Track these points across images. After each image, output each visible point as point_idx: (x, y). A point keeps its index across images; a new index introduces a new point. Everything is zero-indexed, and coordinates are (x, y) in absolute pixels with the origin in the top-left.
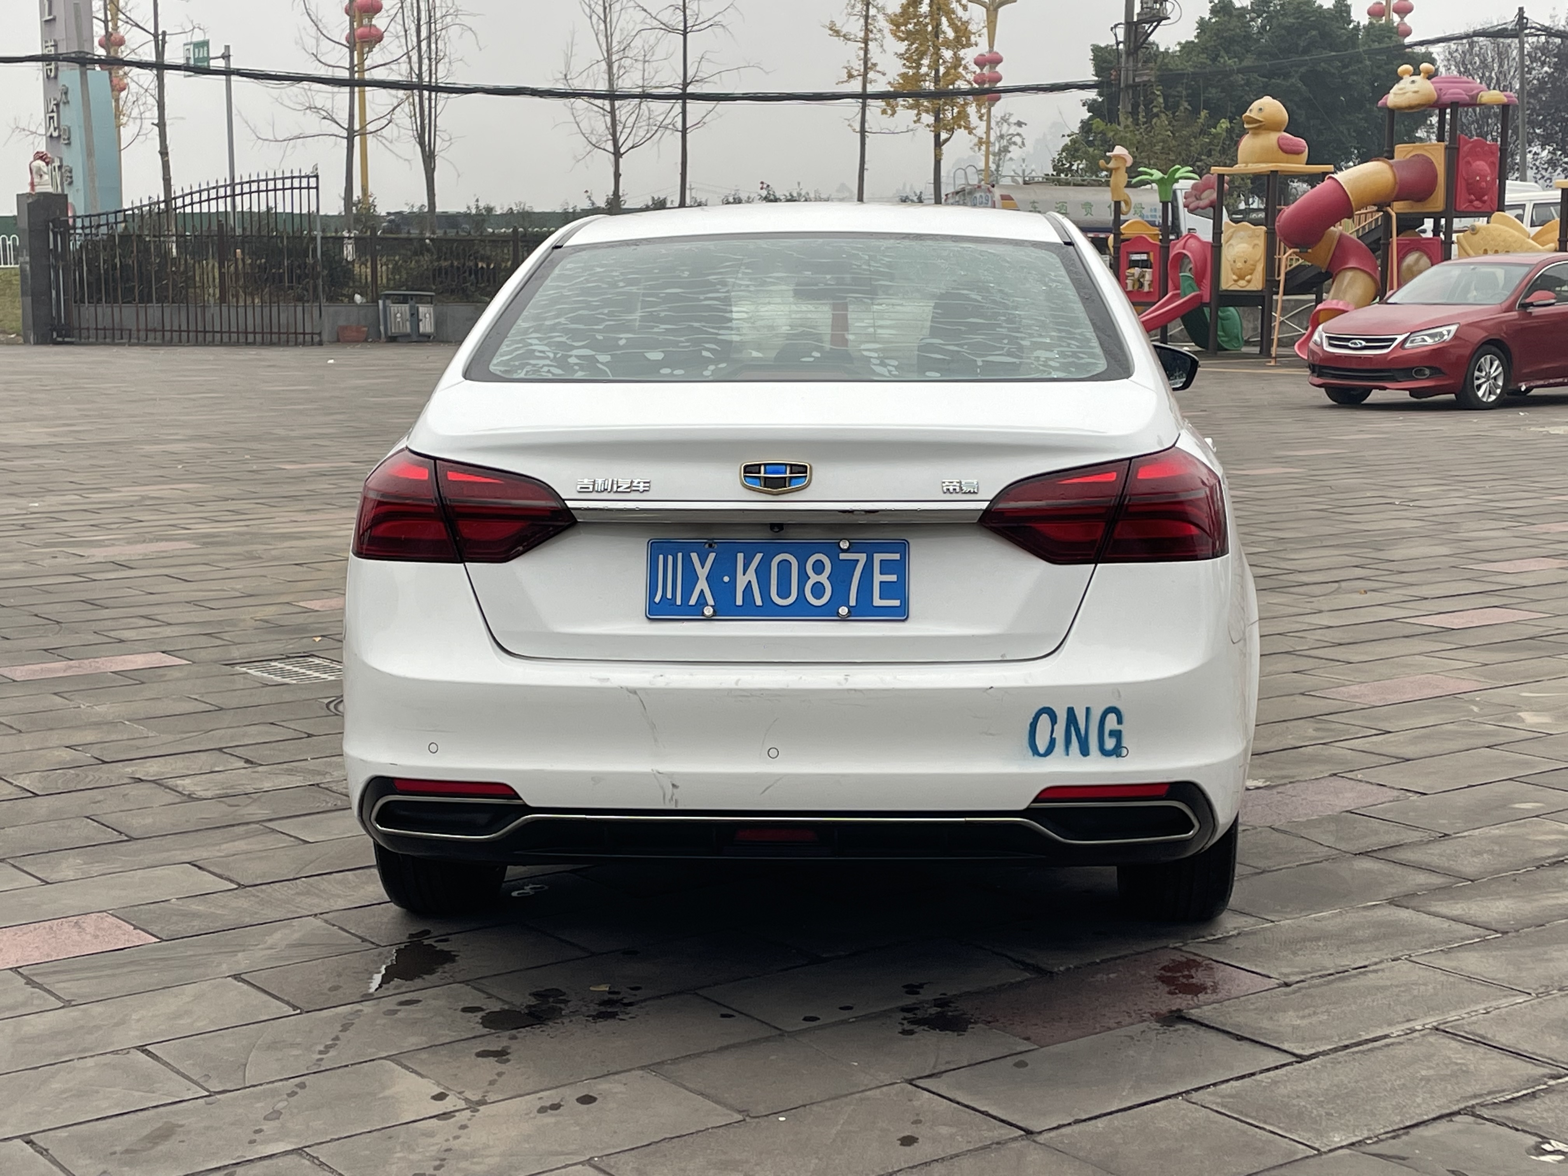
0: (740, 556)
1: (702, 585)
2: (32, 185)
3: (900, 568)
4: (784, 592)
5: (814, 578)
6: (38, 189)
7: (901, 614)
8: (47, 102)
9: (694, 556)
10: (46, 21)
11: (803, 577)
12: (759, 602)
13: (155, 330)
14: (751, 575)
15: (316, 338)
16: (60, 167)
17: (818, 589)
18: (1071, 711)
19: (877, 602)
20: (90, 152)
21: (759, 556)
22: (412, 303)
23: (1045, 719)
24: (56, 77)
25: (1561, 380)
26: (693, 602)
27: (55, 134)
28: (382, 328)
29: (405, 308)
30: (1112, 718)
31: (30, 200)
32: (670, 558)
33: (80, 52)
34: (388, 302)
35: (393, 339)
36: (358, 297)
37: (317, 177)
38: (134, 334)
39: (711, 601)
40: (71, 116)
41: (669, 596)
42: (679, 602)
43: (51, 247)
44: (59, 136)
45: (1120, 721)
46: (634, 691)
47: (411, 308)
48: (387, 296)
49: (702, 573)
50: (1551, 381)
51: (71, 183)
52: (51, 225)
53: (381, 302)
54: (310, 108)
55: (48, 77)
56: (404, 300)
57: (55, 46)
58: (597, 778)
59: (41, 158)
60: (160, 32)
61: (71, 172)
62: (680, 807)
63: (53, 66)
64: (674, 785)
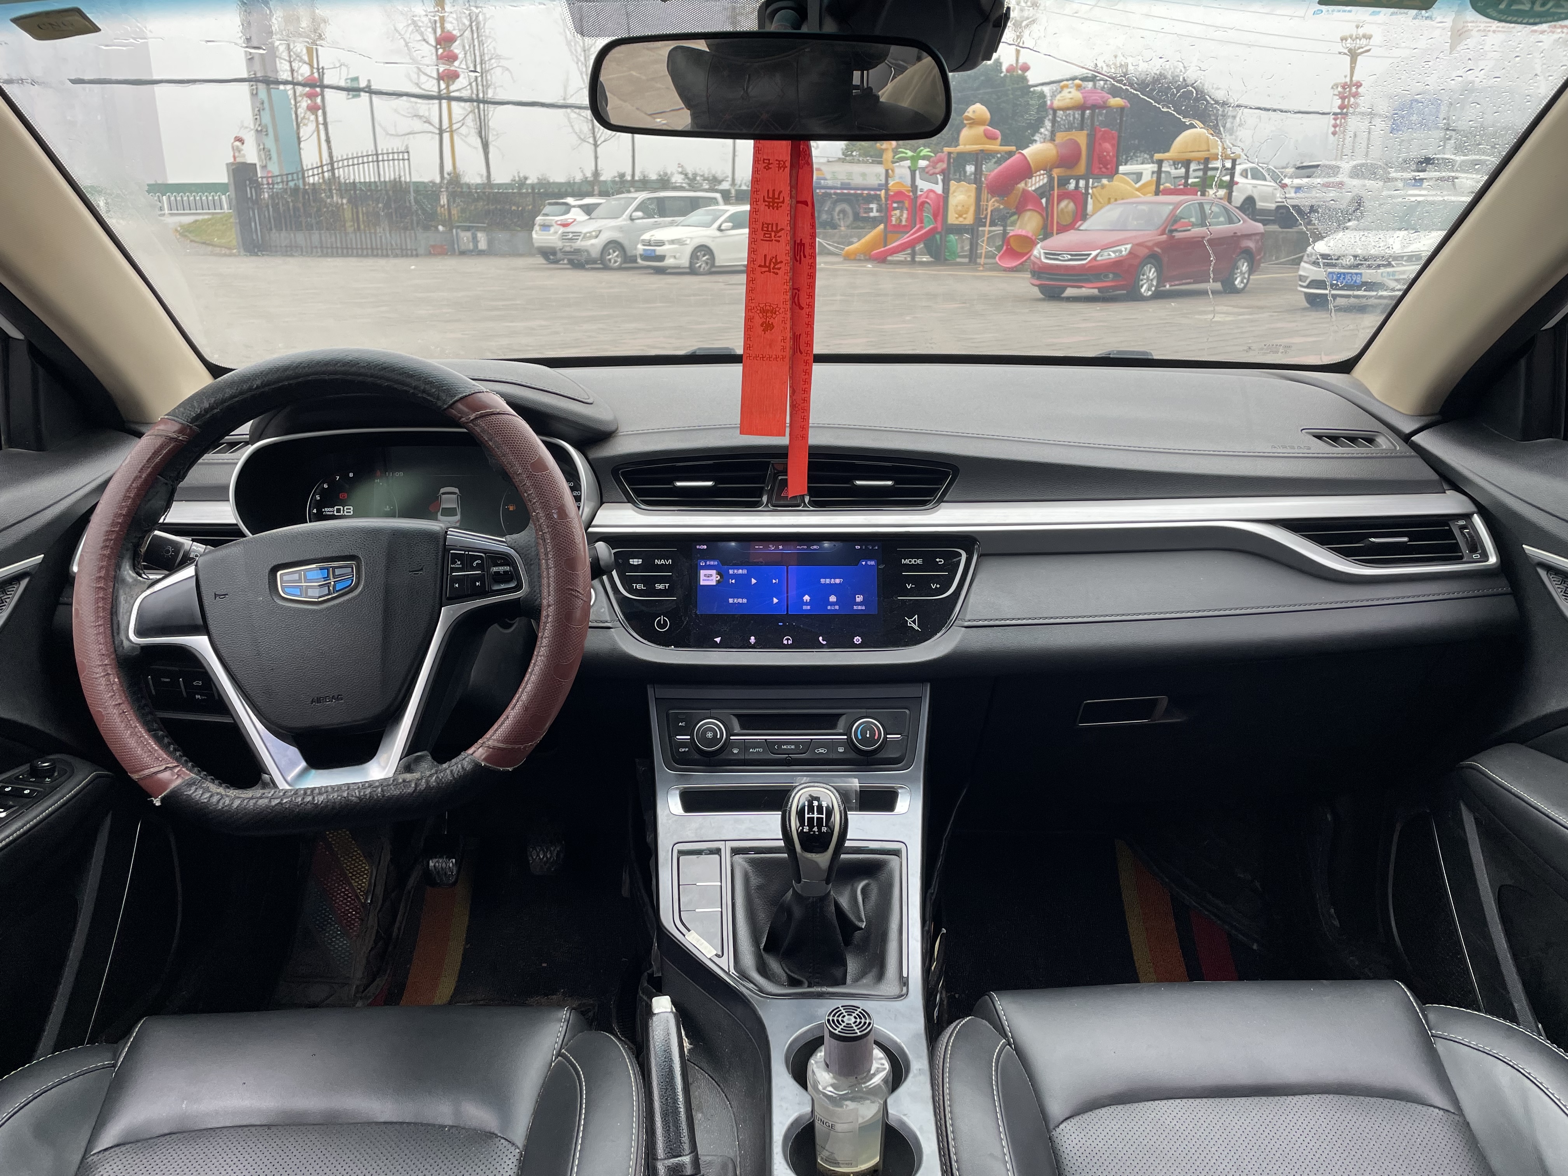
2: (235, 157)
6: (238, 160)
8: (253, 110)
10: (249, 59)
13: (316, 247)
15: (414, 253)
16: (264, 149)
20: (277, 139)
22: (473, 231)
24: (257, 94)
25: (1189, 281)
27: (259, 129)
28: (456, 246)
29: (469, 234)
31: (234, 167)
33: (266, 76)
34: (459, 230)
35: (463, 253)
36: (441, 228)
37: (408, 152)
38: (304, 250)
40: (266, 118)
43: (249, 196)
44: (261, 130)
47: (473, 234)
48: (458, 227)
50: (1184, 281)
51: (270, 159)
52: (248, 182)
53: (454, 231)
54: (415, 116)
55: (252, 94)
56: (468, 229)
57: (255, 74)
59: (238, 140)
60: (320, 67)
61: (269, 151)
63: (254, 87)
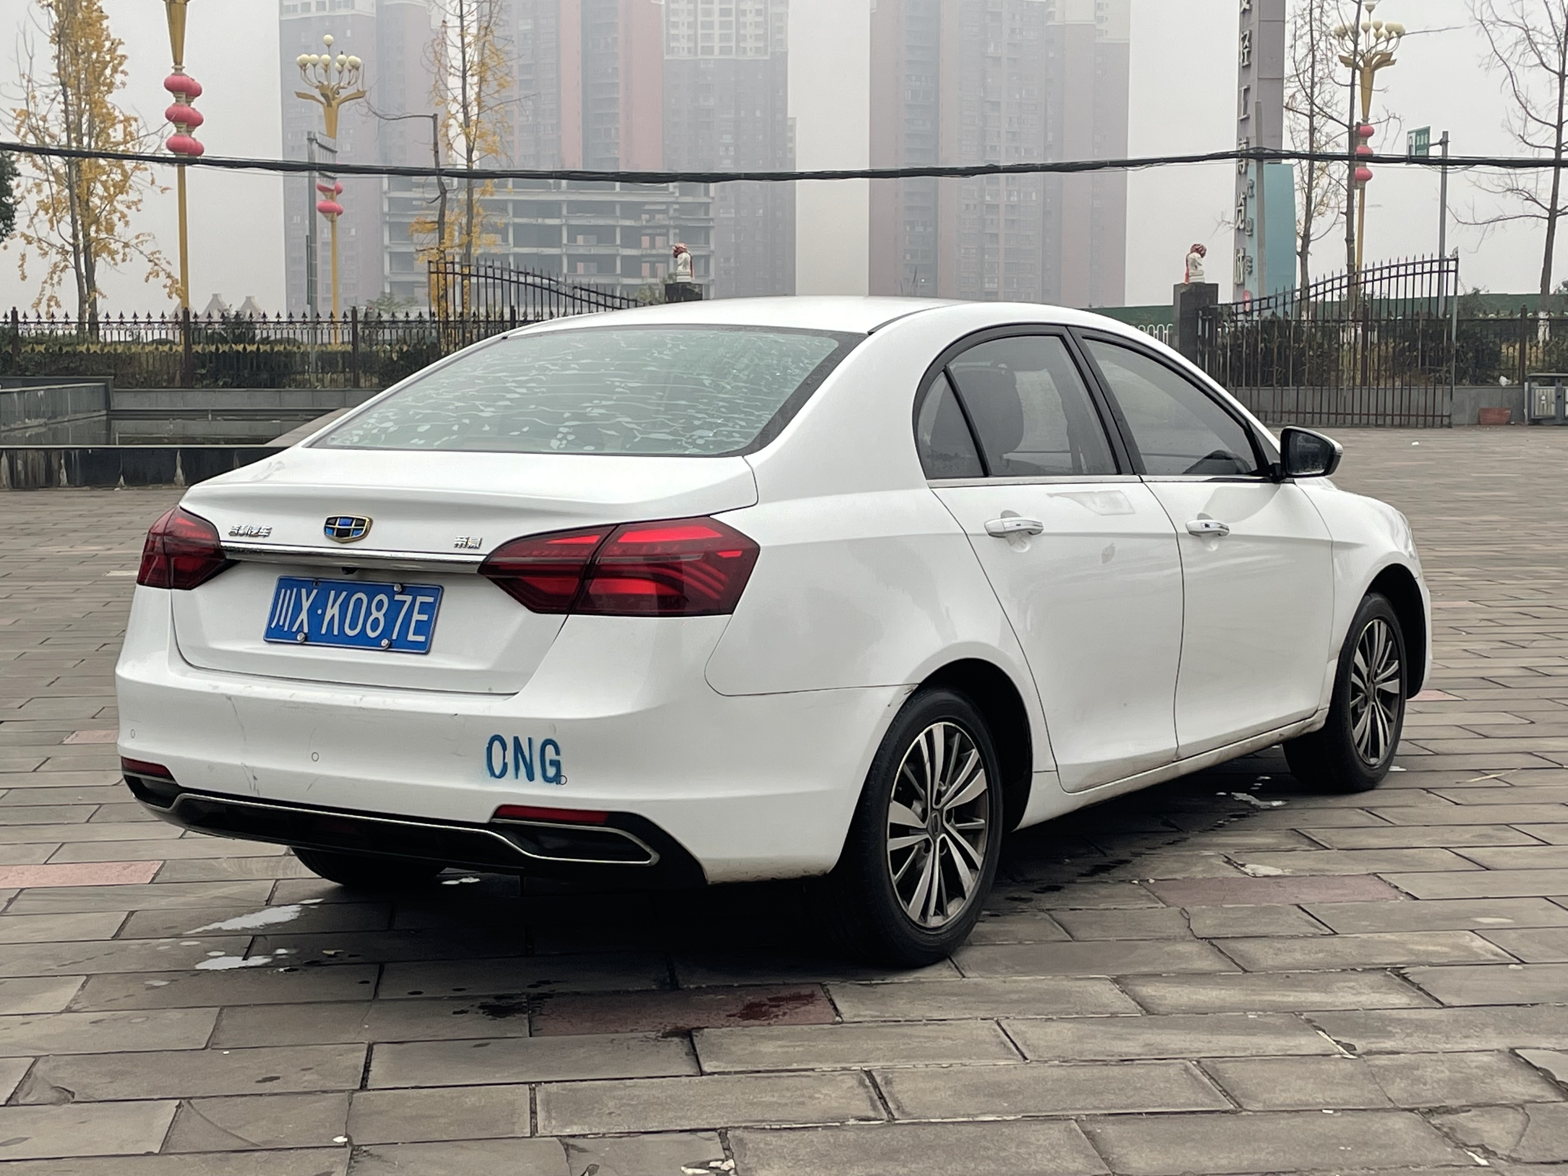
0: (333, 593)
1: (304, 616)
2: (1187, 275)
3: (431, 609)
4: (353, 627)
5: (375, 614)
6: (1192, 280)
7: (424, 648)
8: (1238, 197)
9: (304, 591)
10: (1242, 120)
11: (369, 613)
12: (336, 633)
13: (1289, 412)
14: (336, 611)
15: (1446, 421)
16: (1243, 257)
17: (375, 624)
18: (516, 739)
19: (411, 637)
20: (1261, 245)
21: (344, 594)
22: (1560, 385)
23: (497, 744)
24: (1246, 172)
26: (294, 629)
27: (1242, 227)
28: (1526, 411)
29: (1551, 391)
30: (550, 750)
32: (289, 592)
33: (1258, 148)
34: (1534, 385)
35: (1536, 422)
36: (1503, 380)
37: (1457, 260)
38: (1270, 415)
39: (306, 630)
40: (1253, 210)
41: (281, 623)
42: (286, 629)
43: (1200, 333)
44: (1244, 229)
45: (558, 752)
46: (229, 698)
47: (1557, 390)
48: (1534, 379)
49: (306, 605)
51: (1250, 273)
52: (1200, 312)
53: (1526, 384)
54: (1508, 190)
55: (1240, 172)
56: (1551, 382)
57: (1247, 143)
58: (211, 766)
59: (1197, 251)
61: (1251, 262)
62: (262, 796)
63: (1243, 163)
64: (255, 778)
